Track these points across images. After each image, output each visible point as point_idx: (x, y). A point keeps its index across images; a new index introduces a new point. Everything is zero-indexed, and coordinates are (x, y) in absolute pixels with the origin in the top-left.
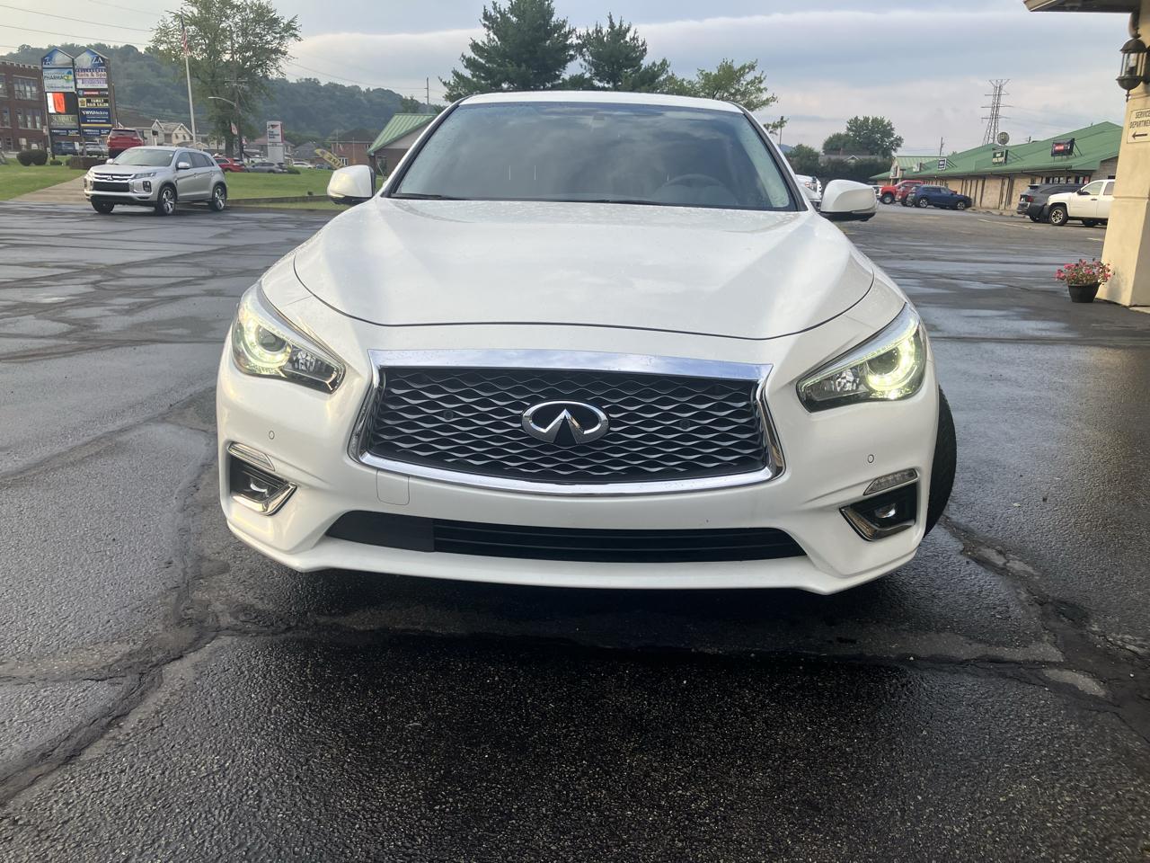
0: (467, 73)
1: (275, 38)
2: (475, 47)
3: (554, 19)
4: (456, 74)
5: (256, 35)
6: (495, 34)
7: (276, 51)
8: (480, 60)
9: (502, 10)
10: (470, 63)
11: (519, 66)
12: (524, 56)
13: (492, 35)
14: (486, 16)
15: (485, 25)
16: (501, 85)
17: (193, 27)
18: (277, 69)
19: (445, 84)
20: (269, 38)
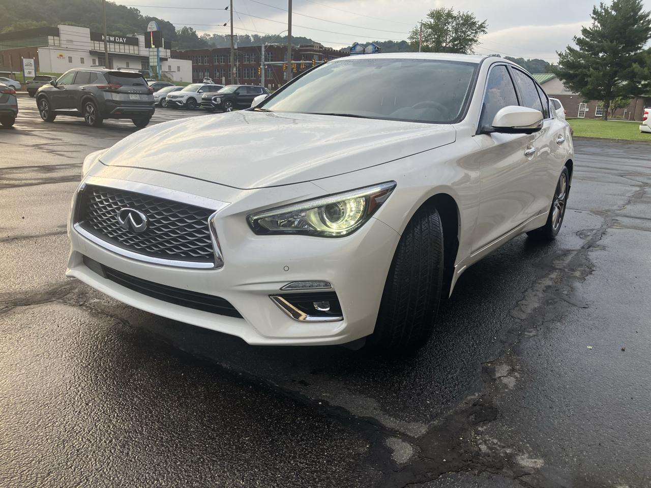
0: (577, 48)
1: (472, 33)
2: (585, 31)
3: (641, 11)
4: (569, 49)
5: (463, 32)
6: (599, 23)
7: (472, 40)
8: (587, 39)
9: (606, 7)
10: (580, 42)
11: (612, 42)
12: (617, 36)
13: (596, 23)
14: (595, 12)
15: (593, 18)
16: (598, 54)
17: (430, 30)
18: (471, 50)
19: (560, 55)
20: (469, 33)
